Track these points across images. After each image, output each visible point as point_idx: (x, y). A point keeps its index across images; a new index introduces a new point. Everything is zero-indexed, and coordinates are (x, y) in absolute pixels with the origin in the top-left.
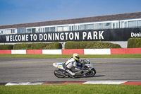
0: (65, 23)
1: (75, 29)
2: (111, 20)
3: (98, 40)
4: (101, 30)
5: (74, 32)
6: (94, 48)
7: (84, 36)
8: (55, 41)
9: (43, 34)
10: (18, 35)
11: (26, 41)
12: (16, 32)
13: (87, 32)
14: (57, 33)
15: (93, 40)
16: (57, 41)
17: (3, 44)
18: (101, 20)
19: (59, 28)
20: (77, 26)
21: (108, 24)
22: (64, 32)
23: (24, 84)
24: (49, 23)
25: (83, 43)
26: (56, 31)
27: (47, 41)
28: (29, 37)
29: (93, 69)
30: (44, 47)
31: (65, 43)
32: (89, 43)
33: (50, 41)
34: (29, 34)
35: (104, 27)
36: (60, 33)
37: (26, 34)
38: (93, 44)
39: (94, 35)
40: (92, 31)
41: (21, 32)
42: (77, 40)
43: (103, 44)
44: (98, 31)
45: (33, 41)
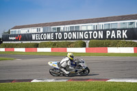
0: (89, 22)
1: (98, 28)
2: (134, 19)
3: (122, 39)
4: (125, 29)
5: (98, 31)
6: (117, 47)
7: (108, 35)
8: (79, 39)
9: (68, 32)
10: (43, 33)
11: (51, 40)
12: (42, 31)
13: (111, 30)
14: (81, 31)
15: (116, 39)
16: (81, 39)
17: (29, 42)
18: (125, 20)
19: (83, 27)
20: (101, 25)
21: (132, 23)
22: (88, 31)
23: (49, 81)
24: (73, 22)
25: (107, 41)
26: (80, 29)
27: (72, 39)
28: (54, 35)
29: (87, 68)
30: (69, 45)
31: (89, 41)
32: (112, 41)
33: (74, 39)
34: (54, 33)
35: (128, 26)
36: (84, 31)
37: (51, 33)
38: (116, 42)
39: (118, 34)
40: (116, 30)
41: (46, 31)
42: (100, 39)
43: (127, 43)
44: (121, 30)
45: (58, 39)
